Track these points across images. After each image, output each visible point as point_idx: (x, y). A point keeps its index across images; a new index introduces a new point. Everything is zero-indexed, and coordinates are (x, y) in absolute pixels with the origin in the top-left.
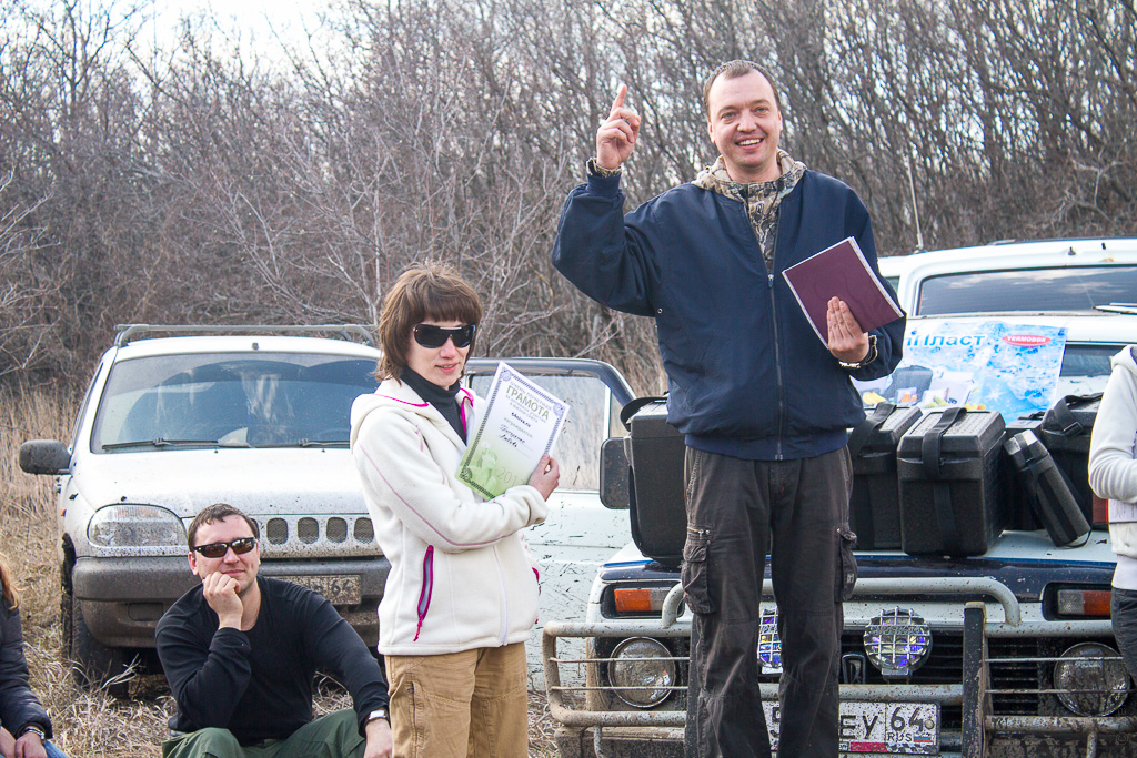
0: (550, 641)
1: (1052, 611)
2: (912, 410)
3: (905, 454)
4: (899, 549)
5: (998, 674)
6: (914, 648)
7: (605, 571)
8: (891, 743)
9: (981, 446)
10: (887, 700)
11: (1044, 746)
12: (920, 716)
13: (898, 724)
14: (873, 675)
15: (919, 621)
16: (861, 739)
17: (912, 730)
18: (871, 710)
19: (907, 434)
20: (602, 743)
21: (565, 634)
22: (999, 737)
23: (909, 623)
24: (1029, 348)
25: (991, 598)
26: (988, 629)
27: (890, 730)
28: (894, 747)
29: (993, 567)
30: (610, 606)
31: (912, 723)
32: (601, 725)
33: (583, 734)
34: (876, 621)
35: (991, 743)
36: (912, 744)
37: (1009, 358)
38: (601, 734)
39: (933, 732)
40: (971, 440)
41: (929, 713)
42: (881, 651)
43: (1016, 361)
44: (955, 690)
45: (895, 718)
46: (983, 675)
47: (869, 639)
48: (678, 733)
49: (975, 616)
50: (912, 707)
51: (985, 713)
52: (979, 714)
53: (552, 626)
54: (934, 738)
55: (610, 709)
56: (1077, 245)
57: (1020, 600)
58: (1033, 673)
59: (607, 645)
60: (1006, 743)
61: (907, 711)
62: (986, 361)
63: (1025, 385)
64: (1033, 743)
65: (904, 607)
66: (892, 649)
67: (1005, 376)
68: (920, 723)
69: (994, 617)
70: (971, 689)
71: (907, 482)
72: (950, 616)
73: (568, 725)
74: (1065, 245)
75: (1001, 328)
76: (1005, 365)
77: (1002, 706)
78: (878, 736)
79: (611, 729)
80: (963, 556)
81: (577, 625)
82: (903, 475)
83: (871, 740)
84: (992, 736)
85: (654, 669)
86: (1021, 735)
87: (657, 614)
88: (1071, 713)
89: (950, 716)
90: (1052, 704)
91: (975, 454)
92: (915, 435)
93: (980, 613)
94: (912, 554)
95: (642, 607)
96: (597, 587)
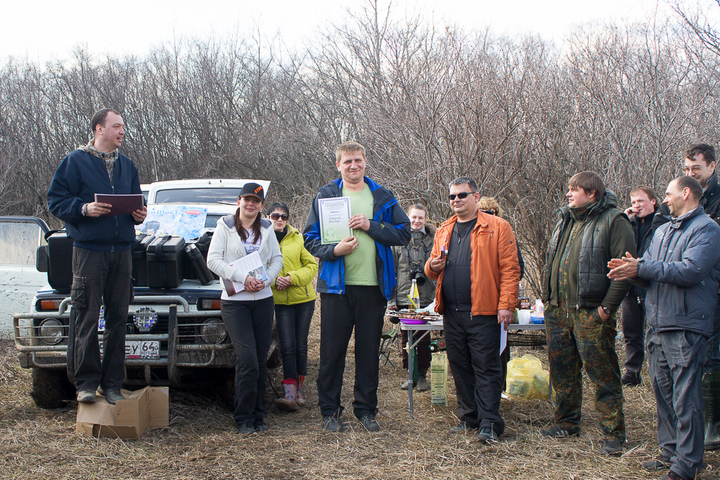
0: (16, 320)
1: (200, 308)
2: (152, 236)
3: (149, 252)
4: (146, 286)
5: (181, 330)
6: (151, 321)
7: (38, 294)
8: (143, 355)
9: (176, 249)
10: (141, 340)
11: (197, 355)
12: (153, 345)
13: (145, 348)
14: (137, 331)
15: (154, 311)
16: (132, 354)
17: (150, 350)
18: (135, 343)
19: (150, 245)
20: (35, 358)
21: (22, 318)
22: (181, 352)
23: (150, 312)
24: (194, 215)
25: (179, 303)
26: (178, 314)
27: (142, 351)
28: (144, 357)
29: (180, 292)
30: (39, 306)
31: (150, 348)
32: (35, 351)
33: (28, 354)
34: (138, 312)
35: (178, 354)
36: (150, 355)
37: (187, 219)
38: (35, 354)
39: (158, 351)
40: (173, 247)
41: (156, 344)
42: (140, 322)
43: (189, 220)
44: (166, 336)
45: (144, 346)
46: (176, 330)
47: (135, 318)
48: (65, 353)
49: (173, 310)
50: (150, 342)
51: (176, 344)
52: (174, 344)
53: (17, 315)
54: (158, 353)
55: (39, 345)
56: (211, 181)
57: (189, 304)
58: (193, 330)
59: (38, 321)
60: (183, 354)
61: (148, 344)
62: (179, 220)
63: (192, 228)
64: (193, 354)
65: (148, 306)
66: (143, 322)
67: (186, 225)
68: (153, 348)
69: (180, 310)
70: (171, 336)
71: (149, 262)
72: (165, 310)
73: (22, 351)
74: (207, 181)
75: (184, 208)
76: (185, 221)
77: (183, 341)
78: (138, 353)
79: (39, 353)
80: (170, 289)
81: (27, 314)
82: (148, 259)
83: (136, 354)
84: (179, 352)
85: (56, 330)
86: (189, 351)
87: (57, 310)
88: (206, 343)
89: (164, 345)
90: (199, 340)
91: (174, 252)
92: (153, 245)
93: (175, 308)
94: (151, 288)
95: (51, 307)
96: (35, 300)
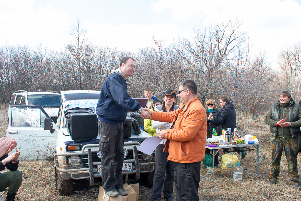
11: (146, 167)
12: (129, 165)
15: (126, 149)
17: (128, 167)
20: (73, 175)
27: (125, 168)
28: (126, 170)
30: (67, 149)
31: (128, 166)
32: (72, 172)
33: (67, 173)
36: (129, 169)
39: (131, 167)
41: (131, 164)
44: (134, 160)
45: (125, 166)
46: (138, 157)
48: (88, 171)
49: (135, 148)
50: (128, 163)
54: (132, 168)
59: (67, 157)
61: (127, 164)
64: (144, 167)
68: (129, 166)
70: (136, 159)
72: (131, 147)
73: (63, 172)
79: (74, 172)
87: (81, 150)
89: (133, 163)
95: (74, 149)
